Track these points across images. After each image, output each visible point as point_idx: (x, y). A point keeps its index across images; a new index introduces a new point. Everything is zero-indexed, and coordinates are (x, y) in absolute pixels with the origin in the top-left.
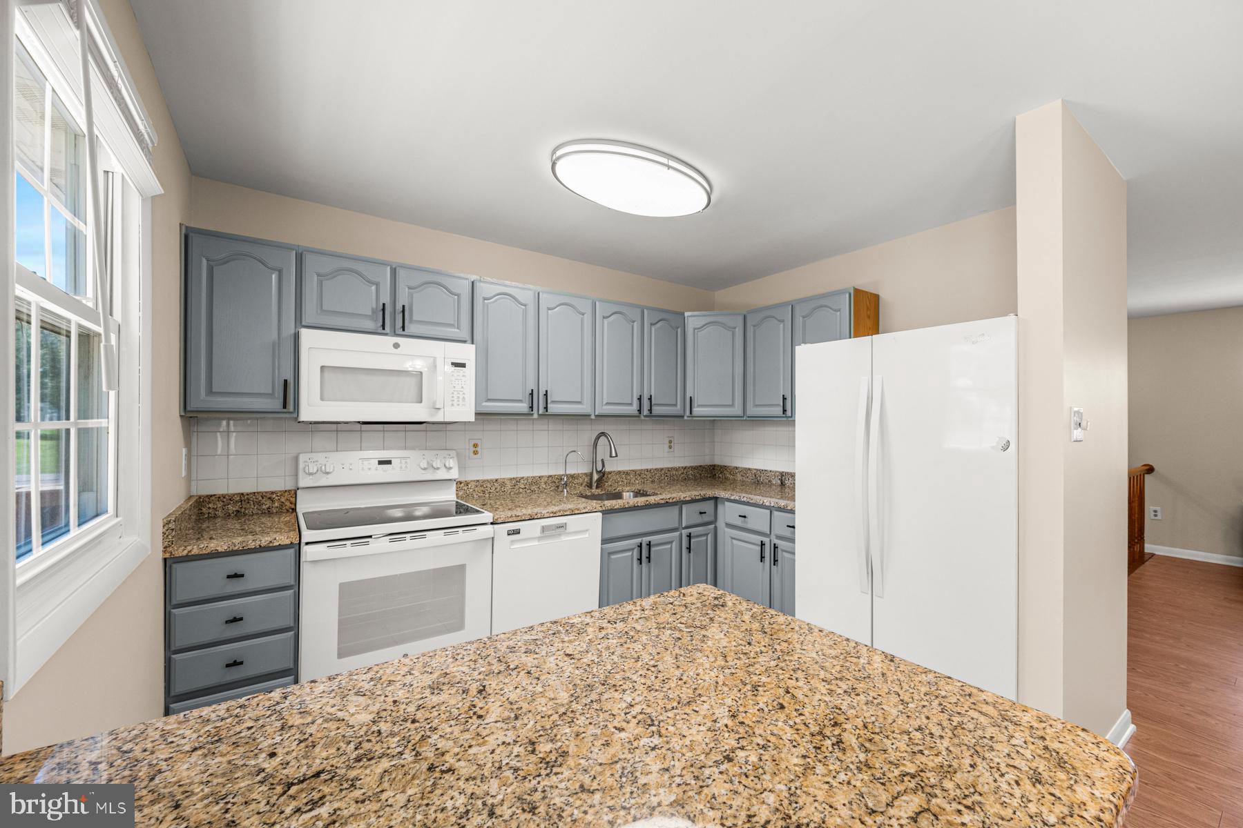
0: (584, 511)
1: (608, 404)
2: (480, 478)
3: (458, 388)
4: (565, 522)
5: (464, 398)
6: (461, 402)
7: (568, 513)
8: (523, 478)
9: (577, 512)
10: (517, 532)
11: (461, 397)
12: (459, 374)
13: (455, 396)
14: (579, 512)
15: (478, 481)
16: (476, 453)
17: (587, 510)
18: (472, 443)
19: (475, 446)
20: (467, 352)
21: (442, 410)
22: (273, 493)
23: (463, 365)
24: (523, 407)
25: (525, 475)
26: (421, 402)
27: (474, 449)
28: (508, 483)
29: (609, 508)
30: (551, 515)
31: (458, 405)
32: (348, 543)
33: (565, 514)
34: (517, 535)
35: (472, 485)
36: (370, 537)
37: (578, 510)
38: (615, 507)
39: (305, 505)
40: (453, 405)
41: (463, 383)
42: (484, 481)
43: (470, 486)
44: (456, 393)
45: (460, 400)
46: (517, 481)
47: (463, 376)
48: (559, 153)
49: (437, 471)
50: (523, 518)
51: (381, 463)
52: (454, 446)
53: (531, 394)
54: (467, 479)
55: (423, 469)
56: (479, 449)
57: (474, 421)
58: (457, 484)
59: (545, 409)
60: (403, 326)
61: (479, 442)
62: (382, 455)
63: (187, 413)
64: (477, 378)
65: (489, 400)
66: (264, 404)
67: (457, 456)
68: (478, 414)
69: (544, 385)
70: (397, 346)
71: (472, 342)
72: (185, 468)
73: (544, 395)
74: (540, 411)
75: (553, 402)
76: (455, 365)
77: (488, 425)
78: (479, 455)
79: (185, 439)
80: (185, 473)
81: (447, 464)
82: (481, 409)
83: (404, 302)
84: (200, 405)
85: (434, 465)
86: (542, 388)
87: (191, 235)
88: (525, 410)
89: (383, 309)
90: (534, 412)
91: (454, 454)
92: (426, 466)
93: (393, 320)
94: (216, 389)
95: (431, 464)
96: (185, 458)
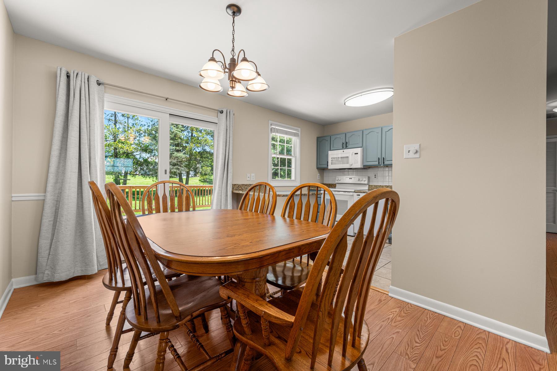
2: (376, 184)
11: (357, 161)
13: (355, 161)
16: (375, 177)
18: (374, 174)
19: (375, 175)
20: (359, 150)
22: (333, 184)
23: (357, 154)
24: (377, 163)
26: (348, 164)
35: (373, 186)
40: (355, 164)
41: (357, 158)
42: (377, 186)
45: (357, 163)
47: (357, 156)
48: (346, 101)
50: (362, 192)
51: (350, 179)
52: (369, 175)
53: (379, 159)
54: (372, 185)
55: (358, 180)
56: (376, 176)
57: (363, 167)
58: (369, 186)
59: (384, 163)
60: (347, 147)
61: (376, 174)
62: (350, 177)
63: (317, 168)
64: (362, 156)
65: (367, 162)
66: (325, 166)
67: (369, 178)
68: (364, 166)
69: (383, 156)
70: (343, 151)
71: (361, 147)
72: (319, 178)
73: (384, 159)
74: (382, 164)
75: (387, 161)
76: (355, 154)
77: (380, 169)
78: (376, 178)
79: (320, 173)
80: (319, 179)
81: (364, 180)
82: (364, 164)
83: (347, 141)
84: (318, 167)
85: (361, 180)
86: (383, 157)
87: (318, 138)
88: (378, 164)
89: (343, 144)
90: (380, 164)
91: (367, 177)
92: (359, 180)
93: (345, 146)
94: (320, 164)
95: (360, 179)
96: (319, 176)
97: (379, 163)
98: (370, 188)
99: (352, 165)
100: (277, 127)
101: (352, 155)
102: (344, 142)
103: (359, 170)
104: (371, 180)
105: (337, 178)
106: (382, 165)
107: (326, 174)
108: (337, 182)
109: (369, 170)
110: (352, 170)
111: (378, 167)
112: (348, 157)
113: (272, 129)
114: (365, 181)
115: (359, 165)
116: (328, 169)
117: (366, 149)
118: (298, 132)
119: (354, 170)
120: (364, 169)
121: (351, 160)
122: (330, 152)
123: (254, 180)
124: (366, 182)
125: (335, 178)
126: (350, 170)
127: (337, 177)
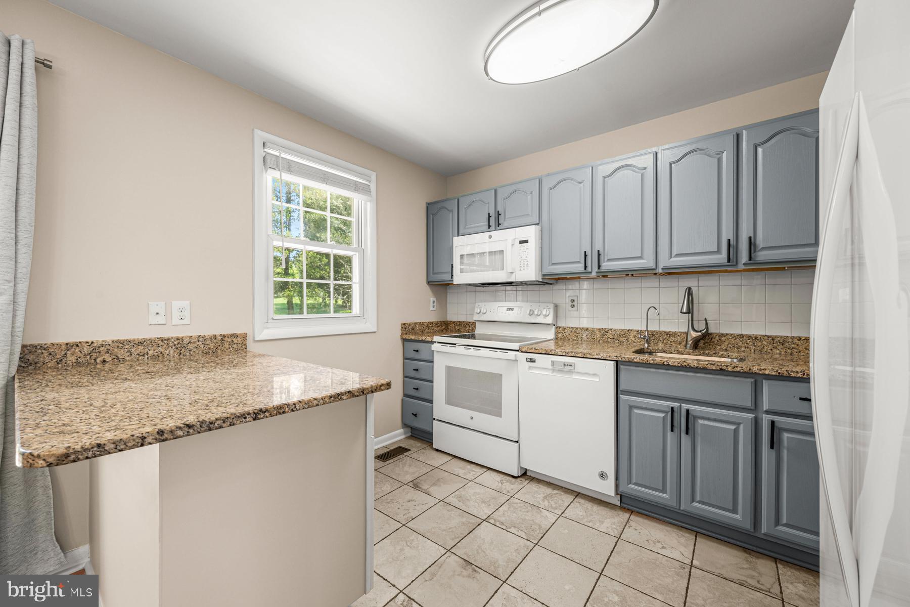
0: (597, 357)
1: (678, 255)
2: (575, 325)
3: (524, 257)
4: (573, 362)
5: (527, 264)
6: (526, 268)
7: (580, 355)
8: (611, 329)
9: (588, 356)
10: (533, 361)
11: (526, 264)
12: (524, 248)
13: (522, 264)
14: (591, 357)
15: (572, 328)
16: (573, 306)
17: (600, 357)
18: (571, 298)
19: (573, 301)
20: (531, 233)
21: (514, 274)
22: (469, 322)
23: (526, 242)
24: (580, 267)
25: (613, 327)
26: (503, 270)
27: (572, 303)
28: (597, 332)
29: (627, 360)
30: (564, 354)
31: (524, 269)
32: (448, 345)
33: (577, 355)
34: (533, 363)
35: (569, 331)
36: (455, 344)
37: (590, 354)
38: (635, 360)
39: (479, 330)
40: (520, 270)
41: (527, 254)
42: (577, 328)
43: (566, 331)
44: (522, 261)
45: (525, 266)
46: (606, 331)
47: (527, 249)
49: (538, 317)
50: (540, 352)
51: (508, 309)
52: (558, 301)
53: (586, 256)
54: (564, 326)
55: (530, 315)
56: (575, 303)
57: (541, 280)
58: (556, 328)
59: (599, 267)
60: (499, 224)
61: (575, 299)
62: (510, 305)
63: (429, 283)
64: (539, 249)
65: (553, 264)
66: (448, 277)
67: (556, 307)
68: (544, 275)
69: (598, 246)
70: (490, 237)
71: (538, 224)
72: (433, 307)
73: (599, 255)
74: (596, 269)
75: (609, 260)
76: (521, 242)
77: (585, 285)
78: (575, 308)
79: (435, 294)
80: (435, 309)
81: (544, 313)
82: (546, 271)
83: (500, 209)
84: (431, 279)
85: (536, 312)
86: (596, 248)
87: (429, 206)
88: (582, 270)
89: (490, 217)
90: (589, 269)
91: (552, 306)
92: (531, 313)
93: (495, 221)
94: (435, 272)
95: (533, 312)
96: (434, 302)
97: (586, 267)
98: (560, 335)
99: (512, 273)
100: (283, 155)
101: (512, 245)
102: (492, 213)
103: (531, 287)
104: (561, 313)
105: (476, 309)
106: (594, 274)
107: (452, 298)
108: (476, 318)
109: (555, 287)
110: (514, 288)
111: (579, 278)
112: (503, 251)
113: (268, 157)
114: (546, 316)
115: (531, 273)
116: (452, 284)
117: (551, 230)
118: (370, 181)
119: (519, 288)
120: (545, 283)
121: (511, 260)
122: (457, 241)
123: (186, 321)
124: (549, 320)
125: (473, 309)
126: (509, 288)
127: (477, 304)
